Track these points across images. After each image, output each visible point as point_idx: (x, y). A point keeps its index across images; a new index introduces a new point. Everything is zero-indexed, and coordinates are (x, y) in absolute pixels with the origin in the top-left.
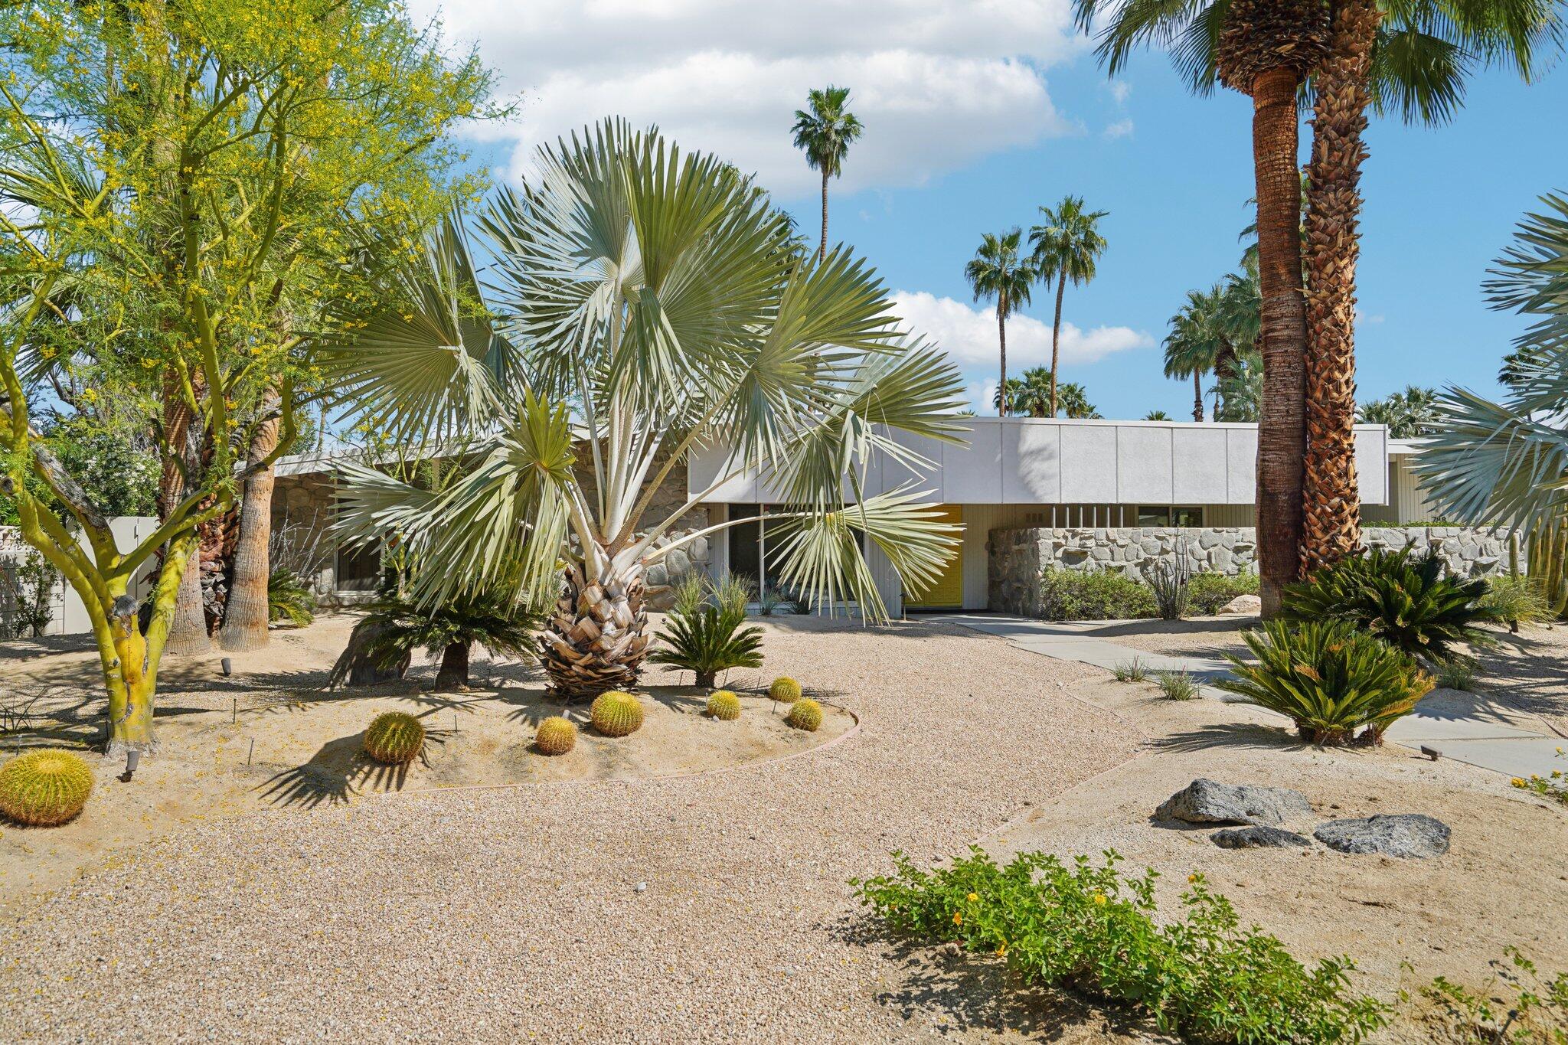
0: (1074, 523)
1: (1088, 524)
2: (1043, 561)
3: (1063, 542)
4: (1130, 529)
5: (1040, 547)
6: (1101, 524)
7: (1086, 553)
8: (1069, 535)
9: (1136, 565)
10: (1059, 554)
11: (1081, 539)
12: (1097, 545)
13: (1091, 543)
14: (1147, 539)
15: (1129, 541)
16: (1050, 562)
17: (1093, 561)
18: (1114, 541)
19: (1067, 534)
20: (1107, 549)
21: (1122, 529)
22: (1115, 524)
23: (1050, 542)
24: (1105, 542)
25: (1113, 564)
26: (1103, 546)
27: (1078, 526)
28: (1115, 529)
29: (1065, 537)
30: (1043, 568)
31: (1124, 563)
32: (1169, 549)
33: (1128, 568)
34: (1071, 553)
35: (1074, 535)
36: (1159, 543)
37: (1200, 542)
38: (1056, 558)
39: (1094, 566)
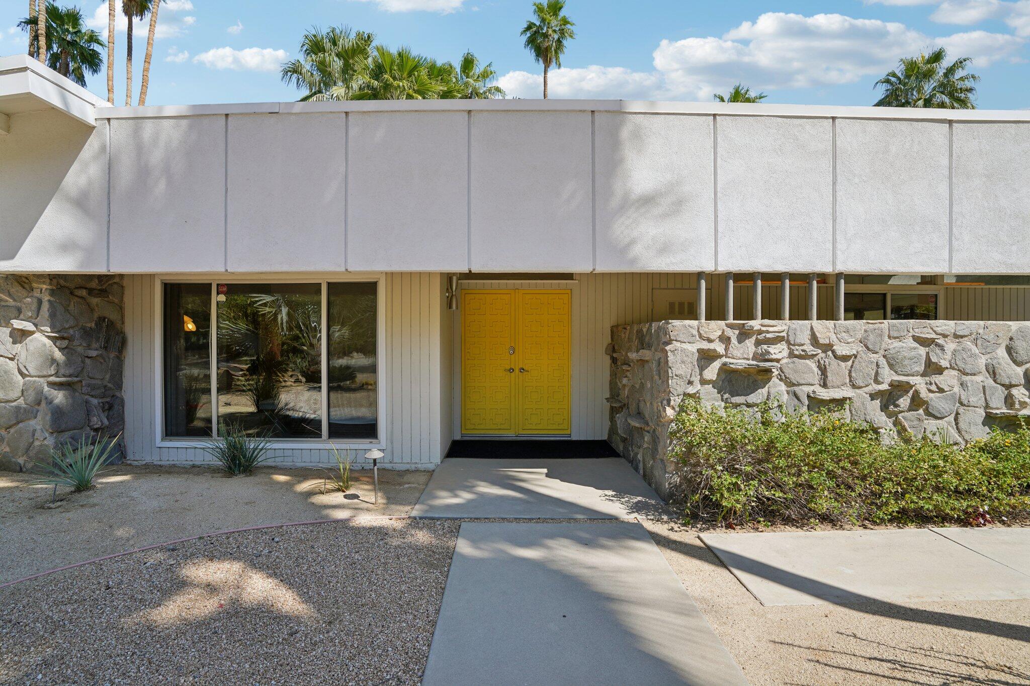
0: (744, 311)
1: (772, 312)
2: (677, 387)
3: (720, 348)
4: (860, 325)
5: (671, 357)
6: (800, 312)
7: (768, 371)
8: (733, 334)
9: (873, 397)
10: (712, 372)
11: (758, 343)
12: (792, 355)
13: (778, 351)
14: (896, 344)
15: (861, 348)
16: (691, 390)
17: (783, 387)
18: (828, 348)
19: (729, 332)
20: (812, 364)
21: (842, 322)
22: (827, 313)
23: (693, 348)
24: (809, 348)
25: (824, 394)
26: (805, 356)
27: (752, 317)
28: (830, 324)
29: (724, 339)
30: (676, 401)
31: (847, 392)
32: (944, 363)
33: (857, 404)
34: (735, 371)
35: (744, 335)
36: (922, 351)
37: (1009, 350)
38: (703, 382)
39: (785, 398)
